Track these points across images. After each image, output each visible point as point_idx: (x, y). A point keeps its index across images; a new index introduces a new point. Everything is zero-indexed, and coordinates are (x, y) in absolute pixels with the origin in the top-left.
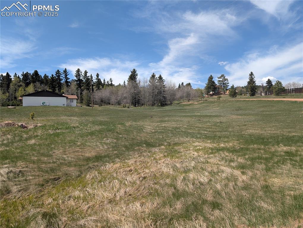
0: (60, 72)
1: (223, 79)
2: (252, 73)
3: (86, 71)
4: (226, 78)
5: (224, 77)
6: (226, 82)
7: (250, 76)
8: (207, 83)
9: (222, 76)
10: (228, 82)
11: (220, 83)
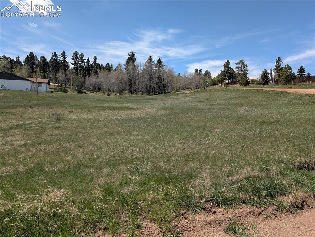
0: (57, 54)
1: (241, 65)
2: (279, 58)
3: (82, 53)
4: (245, 64)
5: (244, 63)
6: (245, 68)
7: (277, 62)
8: (223, 70)
9: (241, 61)
10: (247, 69)
11: (238, 70)
